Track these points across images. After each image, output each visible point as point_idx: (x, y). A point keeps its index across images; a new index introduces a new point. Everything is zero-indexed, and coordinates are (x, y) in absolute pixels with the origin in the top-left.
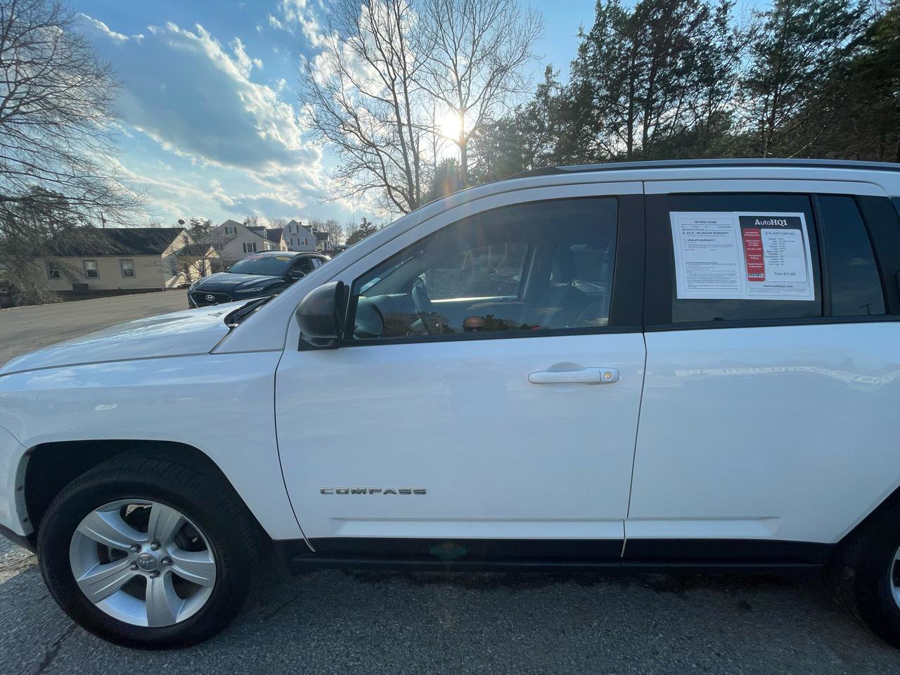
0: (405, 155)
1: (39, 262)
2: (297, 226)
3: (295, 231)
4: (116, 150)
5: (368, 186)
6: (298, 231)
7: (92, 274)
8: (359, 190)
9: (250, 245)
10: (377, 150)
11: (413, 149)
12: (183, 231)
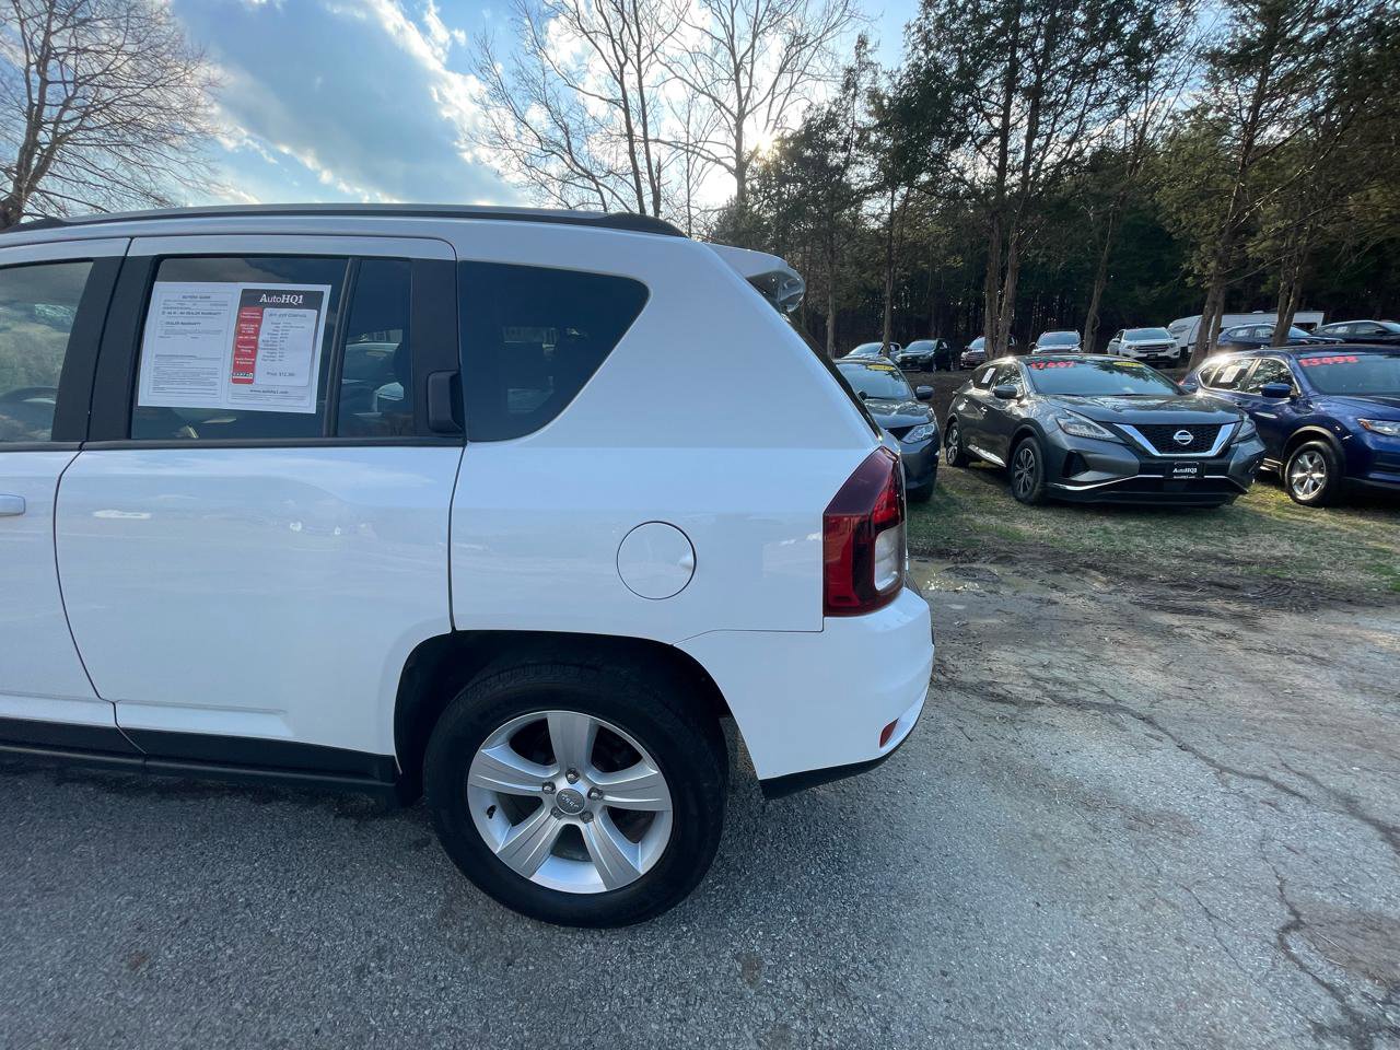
10: (597, 184)
11: (652, 182)
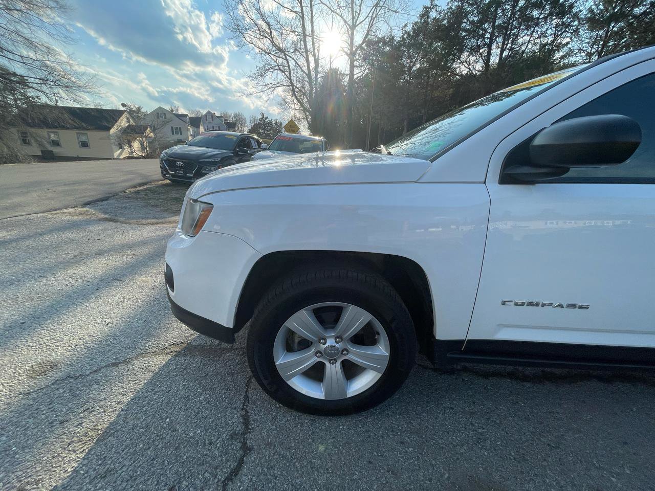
0: (307, 61)
1: (13, 130)
2: (212, 116)
3: (210, 120)
4: (71, 39)
5: (278, 85)
6: (213, 120)
7: (56, 143)
8: (270, 88)
9: (176, 129)
10: (285, 55)
11: (314, 56)
12: (125, 113)
